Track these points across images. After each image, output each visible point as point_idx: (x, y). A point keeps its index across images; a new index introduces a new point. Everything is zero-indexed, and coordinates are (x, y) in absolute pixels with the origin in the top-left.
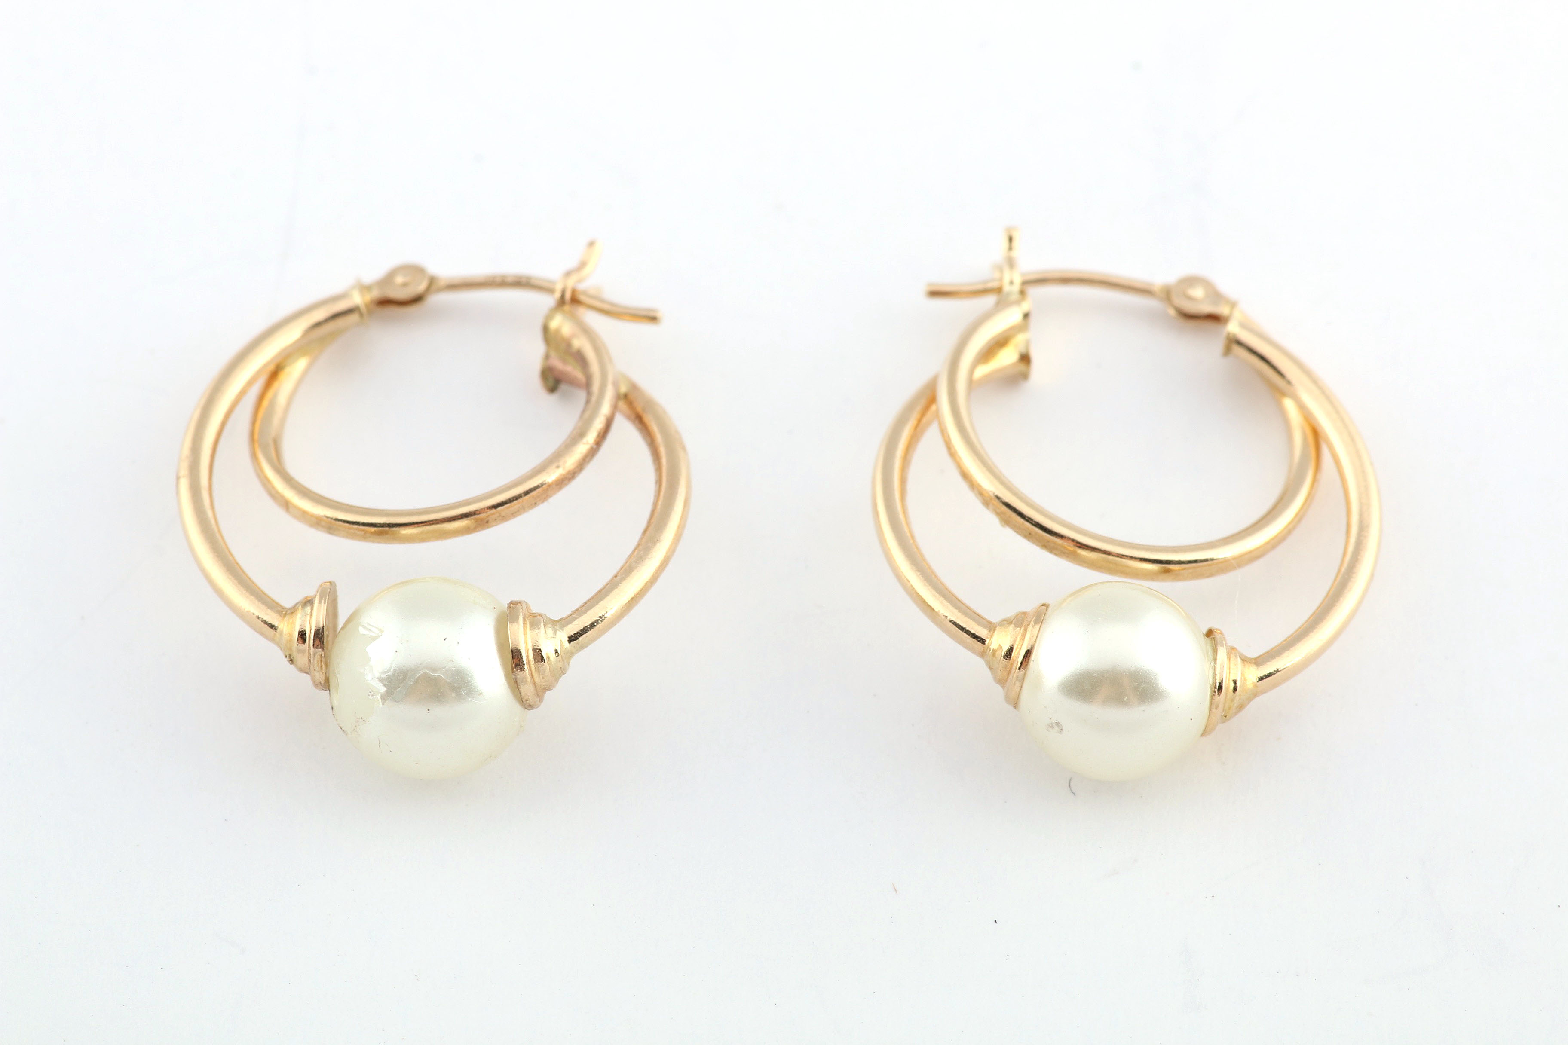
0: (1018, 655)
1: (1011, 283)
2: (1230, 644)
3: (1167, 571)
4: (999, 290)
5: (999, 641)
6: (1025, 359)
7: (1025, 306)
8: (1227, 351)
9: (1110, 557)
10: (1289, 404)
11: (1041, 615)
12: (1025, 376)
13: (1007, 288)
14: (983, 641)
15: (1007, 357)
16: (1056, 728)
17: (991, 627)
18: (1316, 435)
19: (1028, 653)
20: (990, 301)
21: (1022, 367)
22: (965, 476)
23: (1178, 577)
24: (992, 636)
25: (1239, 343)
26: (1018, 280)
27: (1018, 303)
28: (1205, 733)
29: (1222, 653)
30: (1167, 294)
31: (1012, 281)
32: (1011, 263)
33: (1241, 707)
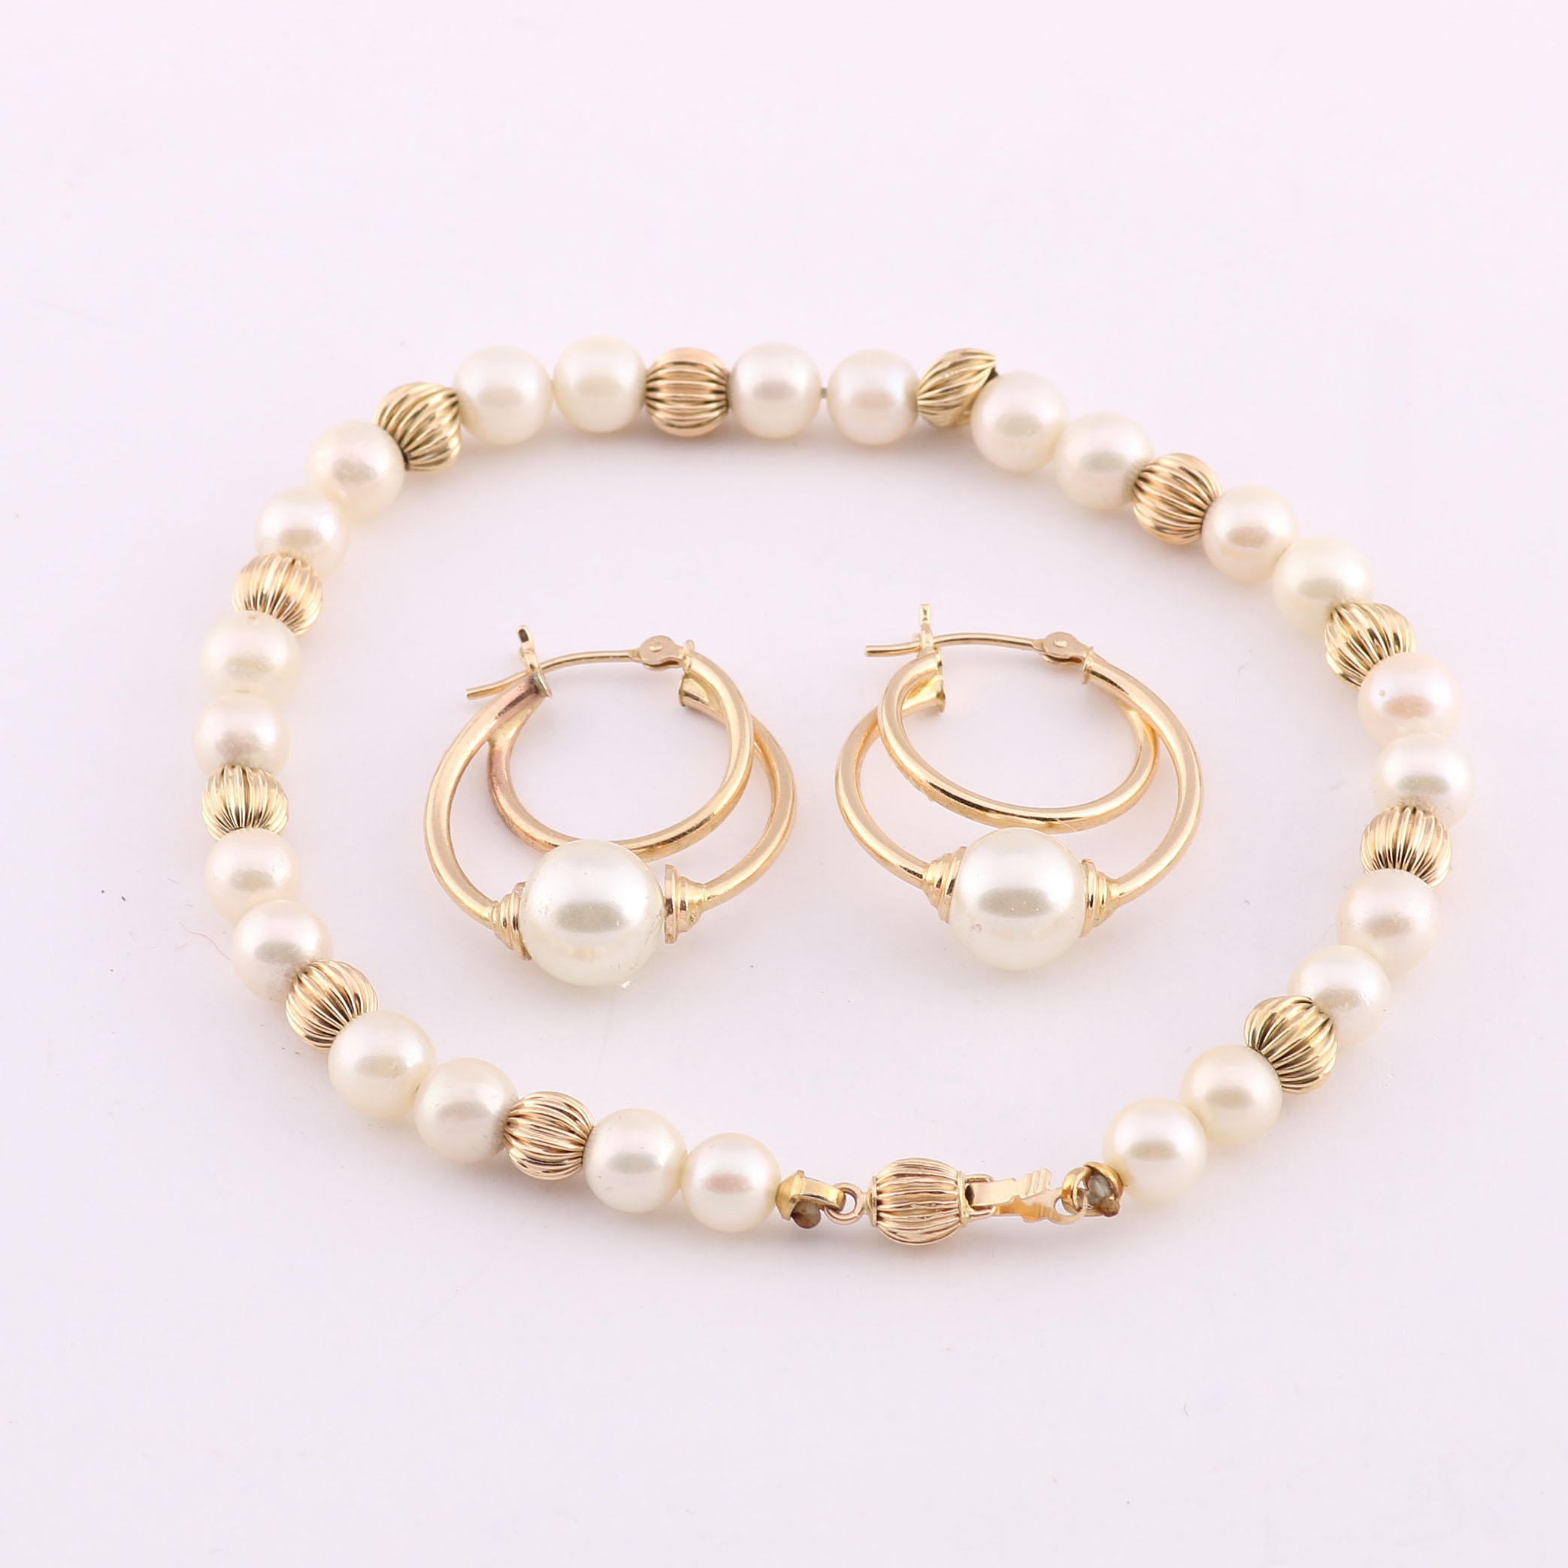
0: (946, 884)
1: (927, 642)
2: (1098, 870)
3: (1051, 826)
4: (919, 649)
5: (931, 875)
6: (941, 695)
7: (939, 658)
8: (1087, 678)
9: (1008, 816)
10: (1133, 714)
11: (961, 853)
12: (941, 708)
13: (924, 645)
14: (920, 876)
15: (927, 695)
16: (977, 928)
17: (926, 866)
18: (1154, 733)
19: (953, 882)
20: (914, 656)
21: (939, 701)
22: (902, 768)
23: (1059, 829)
24: (926, 873)
25: (1094, 673)
26: (932, 641)
27: (932, 655)
28: (1082, 934)
29: (1092, 876)
30: (1041, 647)
31: (928, 642)
32: (926, 628)
33: (1109, 914)
